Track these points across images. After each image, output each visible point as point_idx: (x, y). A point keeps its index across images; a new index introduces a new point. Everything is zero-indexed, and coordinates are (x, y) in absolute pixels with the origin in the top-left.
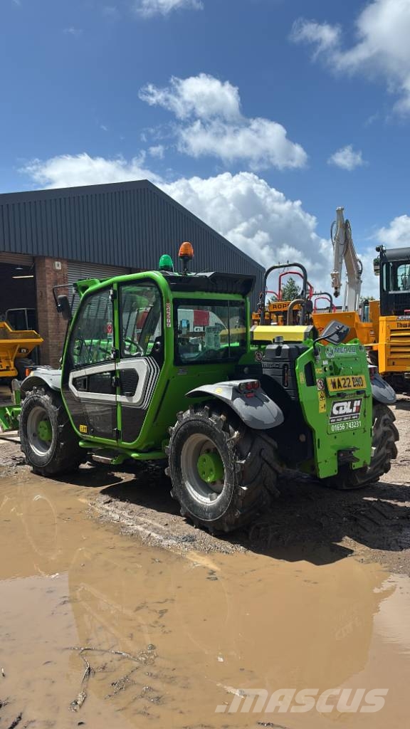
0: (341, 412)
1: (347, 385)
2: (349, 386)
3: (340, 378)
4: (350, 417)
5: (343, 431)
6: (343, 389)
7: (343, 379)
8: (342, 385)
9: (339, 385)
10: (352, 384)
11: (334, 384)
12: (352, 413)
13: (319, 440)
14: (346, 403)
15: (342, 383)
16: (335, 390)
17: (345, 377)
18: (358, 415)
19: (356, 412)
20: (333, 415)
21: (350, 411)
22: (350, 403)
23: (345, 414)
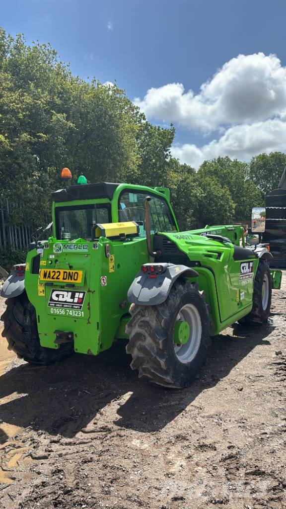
0: (61, 299)
1: (55, 277)
2: (57, 278)
3: (52, 270)
4: (72, 306)
5: (62, 315)
6: (53, 280)
7: (53, 272)
8: (51, 277)
9: (49, 277)
10: (61, 277)
11: (45, 275)
12: (73, 303)
13: (39, 316)
14: (66, 293)
15: (52, 274)
16: (45, 279)
17: (56, 271)
18: (81, 306)
19: (77, 303)
20: (52, 300)
21: (71, 300)
22: (70, 294)
23: (66, 302)
